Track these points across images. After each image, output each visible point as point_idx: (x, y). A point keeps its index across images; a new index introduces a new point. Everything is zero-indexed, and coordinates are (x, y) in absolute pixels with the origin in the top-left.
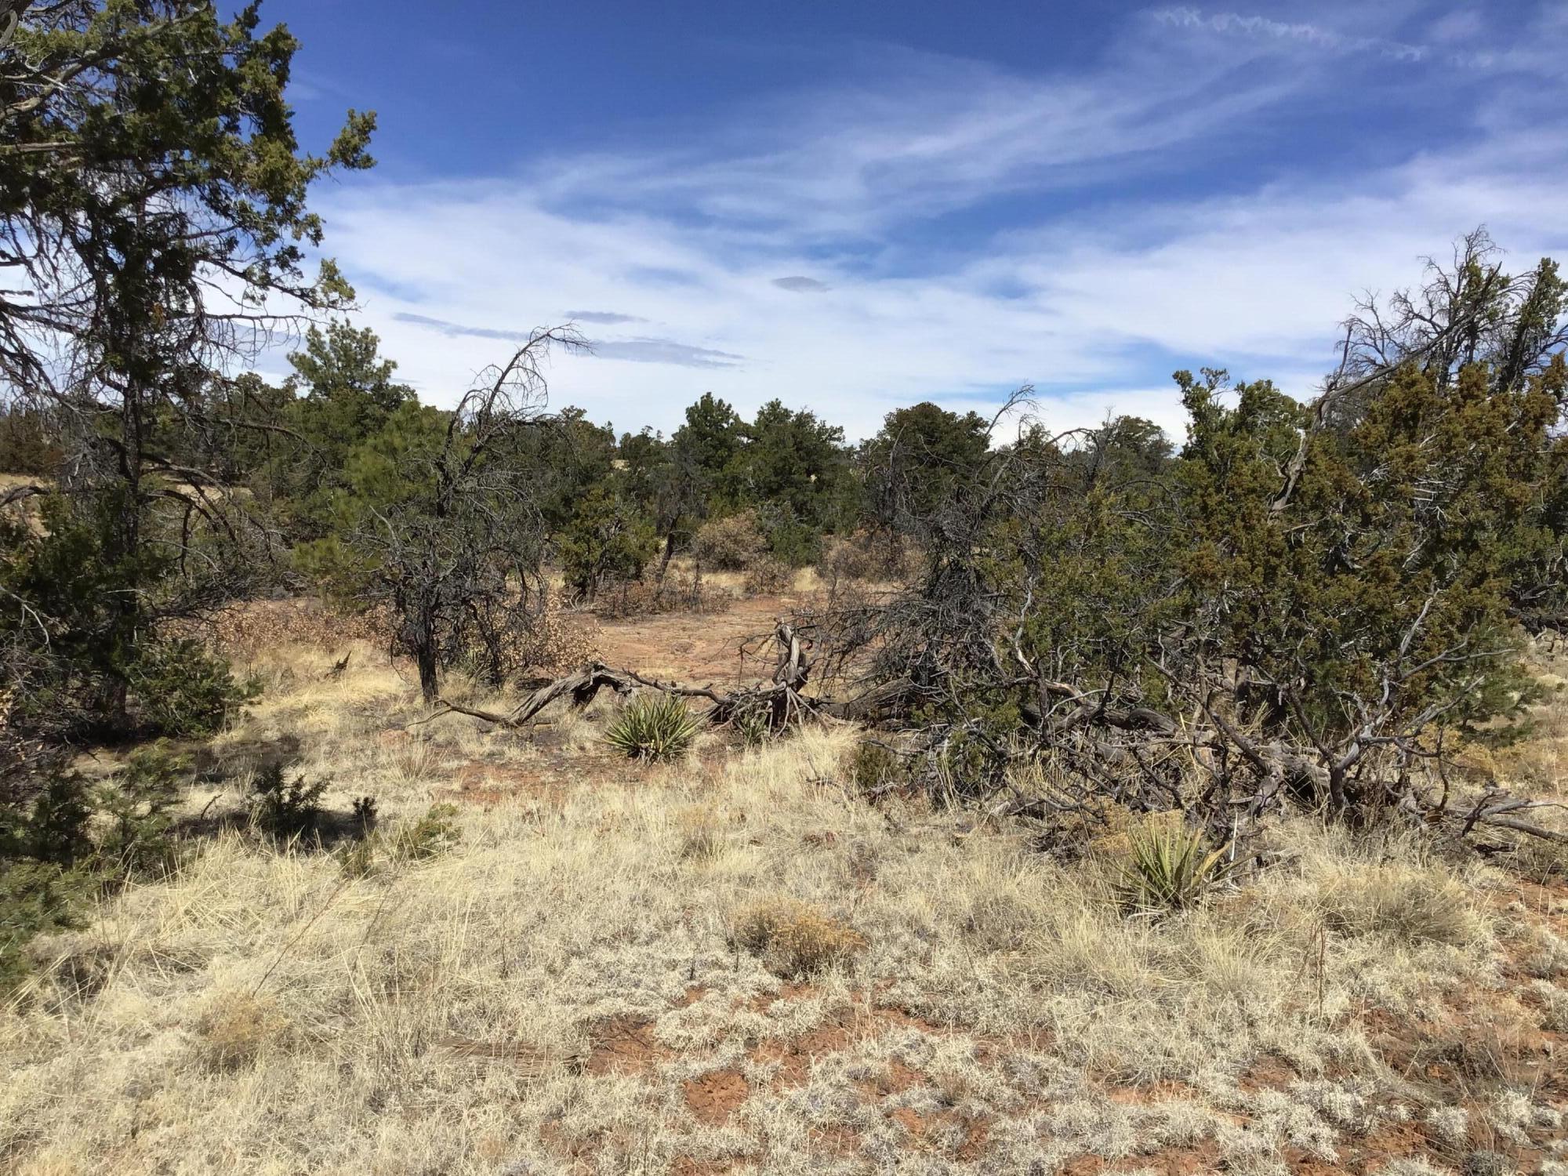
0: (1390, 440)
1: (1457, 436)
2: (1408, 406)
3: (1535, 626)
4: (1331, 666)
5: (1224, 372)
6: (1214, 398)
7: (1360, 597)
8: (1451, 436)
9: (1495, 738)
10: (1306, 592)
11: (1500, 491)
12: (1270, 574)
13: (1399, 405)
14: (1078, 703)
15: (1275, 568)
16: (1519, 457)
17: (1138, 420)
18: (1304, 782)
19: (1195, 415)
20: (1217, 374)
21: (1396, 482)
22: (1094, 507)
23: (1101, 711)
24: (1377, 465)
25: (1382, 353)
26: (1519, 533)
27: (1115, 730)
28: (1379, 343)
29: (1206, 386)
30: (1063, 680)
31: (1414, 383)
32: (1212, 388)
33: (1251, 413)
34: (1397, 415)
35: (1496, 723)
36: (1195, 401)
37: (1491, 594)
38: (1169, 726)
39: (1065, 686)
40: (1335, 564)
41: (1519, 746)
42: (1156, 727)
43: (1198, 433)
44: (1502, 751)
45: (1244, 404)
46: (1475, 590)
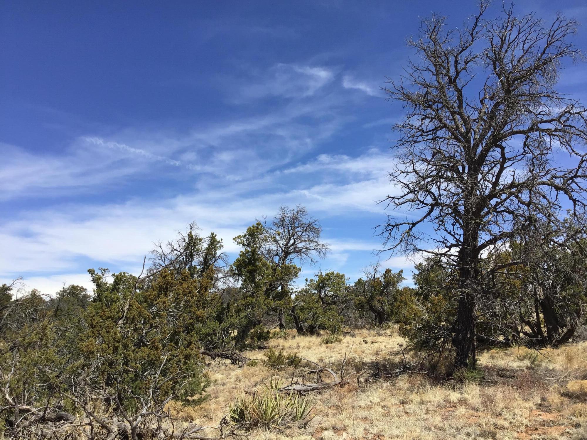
0: (158, 297)
1: (180, 294)
2: (164, 284)
3: (214, 357)
4: (138, 383)
5: (107, 269)
6: (104, 279)
7: (148, 355)
8: (178, 294)
9: (196, 403)
10: (129, 355)
11: (194, 313)
12: (116, 349)
13: (161, 284)
14: (33, 414)
15: (117, 347)
16: (200, 301)
17: (77, 286)
18: (125, 432)
19: (97, 285)
20: (105, 270)
21: (160, 311)
22: (44, 328)
23: (44, 416)
24: (154, 306)
25: (164, 262)
26: (208, 324)
27: (50, 423)
28: (163, 259)
29: (101, 274)
30: (27, 405)
31: (166, 276)
32: (103, 275)
33: (118, 284)
34: (160, 287)
35: (196, 397)
36: (96, 280)
37: (193, 349)
38: (72, 418)
39: (28, 407)
40: (140, 344)
41: (203, 405)
42: (67, 420)
43: (98, 292)
44: (197, 408)
45: (115, 282)
46: (188, 349)
